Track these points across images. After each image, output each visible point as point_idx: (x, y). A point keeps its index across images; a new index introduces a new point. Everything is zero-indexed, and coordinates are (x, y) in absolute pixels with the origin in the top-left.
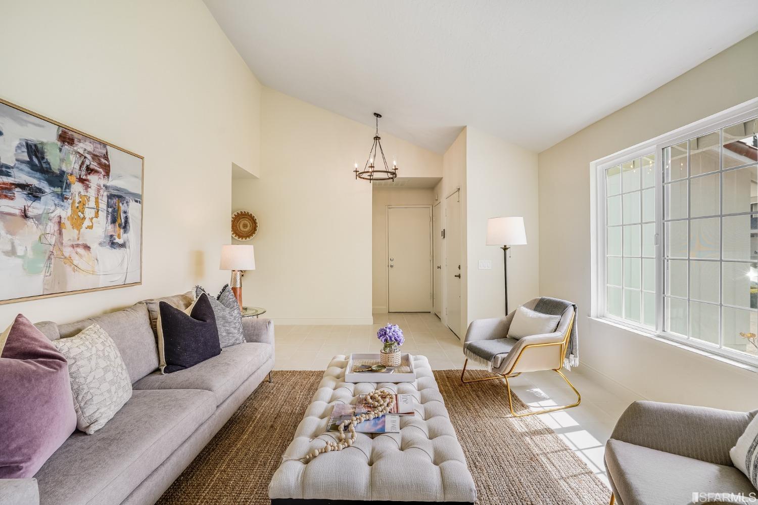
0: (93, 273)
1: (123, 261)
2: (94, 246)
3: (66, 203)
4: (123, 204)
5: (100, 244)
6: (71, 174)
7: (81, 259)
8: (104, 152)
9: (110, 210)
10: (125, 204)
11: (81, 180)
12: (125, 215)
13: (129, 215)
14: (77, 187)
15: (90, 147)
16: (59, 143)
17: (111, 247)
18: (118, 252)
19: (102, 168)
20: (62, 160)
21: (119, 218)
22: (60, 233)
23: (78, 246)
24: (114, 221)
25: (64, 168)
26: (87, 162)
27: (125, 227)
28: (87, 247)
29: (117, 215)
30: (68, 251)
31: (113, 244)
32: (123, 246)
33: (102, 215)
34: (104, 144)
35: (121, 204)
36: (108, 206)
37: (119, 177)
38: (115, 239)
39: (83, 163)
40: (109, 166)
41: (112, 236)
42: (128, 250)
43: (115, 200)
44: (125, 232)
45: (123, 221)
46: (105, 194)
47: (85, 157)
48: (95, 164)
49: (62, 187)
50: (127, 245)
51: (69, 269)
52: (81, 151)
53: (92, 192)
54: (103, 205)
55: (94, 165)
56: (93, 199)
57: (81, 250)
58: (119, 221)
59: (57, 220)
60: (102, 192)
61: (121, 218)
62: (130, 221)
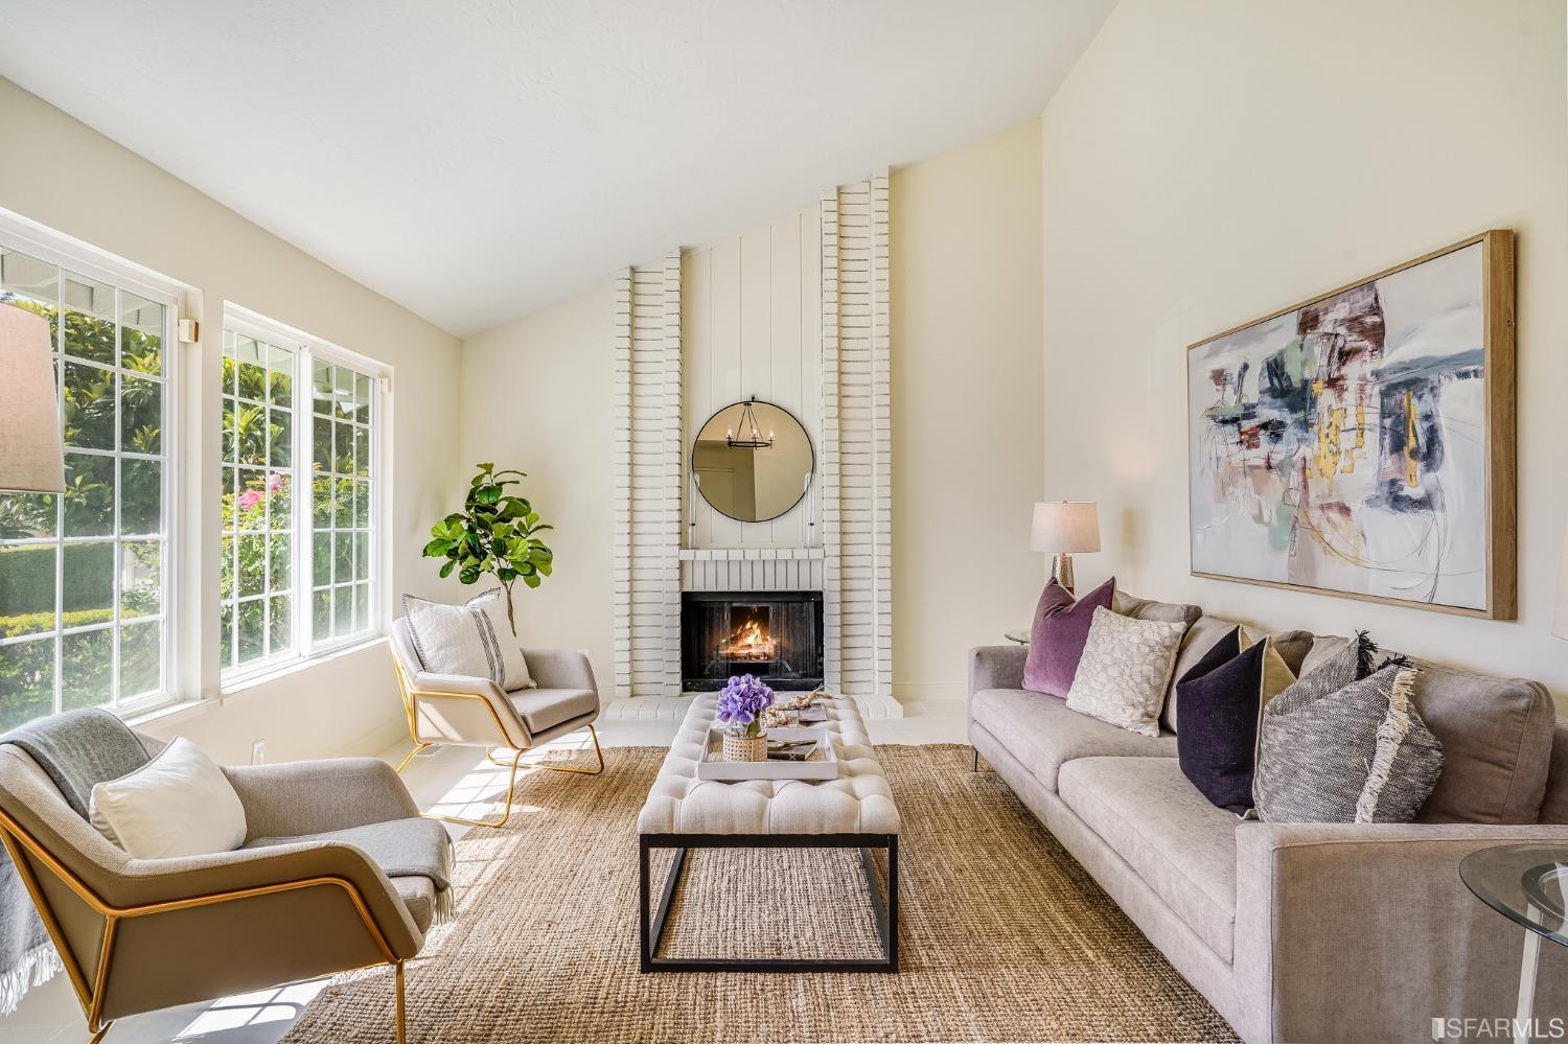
0: (1357, 561)
1: (1424, 541)
2: (1356, 507)
3: (1311, 435)
4: (1420, 397)
5: (1369, 501)
6: (1317, 379)
7: (1335, 531)
8: (1370, 299)
9: (1388, 422)
10: (1427, 397)
11: (1332, 383)
12: (1426, 425)
13: (1442, 421)
14: (1326, 398)
15: (1342, 311)
16: (1300, 337)
17: (1393, 507)
18: (1410, 520)
19: (1367, 337)
20: (1304, 363)
21: (1411, 434)
22: (1306, 487)
23: (1330, 506)
24: (1398, 446)
25: (1307, 376)
26: (1340, 343)
27: (1430, 454)
28: (1345, 510)
29: (1406, 428)
30: (1316, 516)
31: (1397, 501)
32: (1424, 503)
33: (1372, 438)
34: (1369, 284)
35: (1414, 401)
36: (1383, 416)
37: (1408, 334)
38: (1402, 489)
39: (1333, 347)
40: (1382, 324)
41: (1393, 482)
42: (1438, 514)
43: (1402, 396)
44: (1429, 468)
45: (1422, 440)
46: (1377, 389)
47: (1337, 335)
48: (1355, 337)
49: (1304, 408)
50: (1437, 499)
51: (1318, 548)
52: (1329, 329)
53: (1350, 397)
54: (1373, 418)
55: (1352, 341)
56: (1352, 411)
57: (1335, 515)
58: (1412, 443)
59: (1299, 465)
60: (1368, 389)
61: (1416, 436)
62: (1445, 436)
